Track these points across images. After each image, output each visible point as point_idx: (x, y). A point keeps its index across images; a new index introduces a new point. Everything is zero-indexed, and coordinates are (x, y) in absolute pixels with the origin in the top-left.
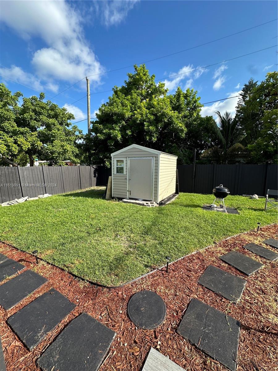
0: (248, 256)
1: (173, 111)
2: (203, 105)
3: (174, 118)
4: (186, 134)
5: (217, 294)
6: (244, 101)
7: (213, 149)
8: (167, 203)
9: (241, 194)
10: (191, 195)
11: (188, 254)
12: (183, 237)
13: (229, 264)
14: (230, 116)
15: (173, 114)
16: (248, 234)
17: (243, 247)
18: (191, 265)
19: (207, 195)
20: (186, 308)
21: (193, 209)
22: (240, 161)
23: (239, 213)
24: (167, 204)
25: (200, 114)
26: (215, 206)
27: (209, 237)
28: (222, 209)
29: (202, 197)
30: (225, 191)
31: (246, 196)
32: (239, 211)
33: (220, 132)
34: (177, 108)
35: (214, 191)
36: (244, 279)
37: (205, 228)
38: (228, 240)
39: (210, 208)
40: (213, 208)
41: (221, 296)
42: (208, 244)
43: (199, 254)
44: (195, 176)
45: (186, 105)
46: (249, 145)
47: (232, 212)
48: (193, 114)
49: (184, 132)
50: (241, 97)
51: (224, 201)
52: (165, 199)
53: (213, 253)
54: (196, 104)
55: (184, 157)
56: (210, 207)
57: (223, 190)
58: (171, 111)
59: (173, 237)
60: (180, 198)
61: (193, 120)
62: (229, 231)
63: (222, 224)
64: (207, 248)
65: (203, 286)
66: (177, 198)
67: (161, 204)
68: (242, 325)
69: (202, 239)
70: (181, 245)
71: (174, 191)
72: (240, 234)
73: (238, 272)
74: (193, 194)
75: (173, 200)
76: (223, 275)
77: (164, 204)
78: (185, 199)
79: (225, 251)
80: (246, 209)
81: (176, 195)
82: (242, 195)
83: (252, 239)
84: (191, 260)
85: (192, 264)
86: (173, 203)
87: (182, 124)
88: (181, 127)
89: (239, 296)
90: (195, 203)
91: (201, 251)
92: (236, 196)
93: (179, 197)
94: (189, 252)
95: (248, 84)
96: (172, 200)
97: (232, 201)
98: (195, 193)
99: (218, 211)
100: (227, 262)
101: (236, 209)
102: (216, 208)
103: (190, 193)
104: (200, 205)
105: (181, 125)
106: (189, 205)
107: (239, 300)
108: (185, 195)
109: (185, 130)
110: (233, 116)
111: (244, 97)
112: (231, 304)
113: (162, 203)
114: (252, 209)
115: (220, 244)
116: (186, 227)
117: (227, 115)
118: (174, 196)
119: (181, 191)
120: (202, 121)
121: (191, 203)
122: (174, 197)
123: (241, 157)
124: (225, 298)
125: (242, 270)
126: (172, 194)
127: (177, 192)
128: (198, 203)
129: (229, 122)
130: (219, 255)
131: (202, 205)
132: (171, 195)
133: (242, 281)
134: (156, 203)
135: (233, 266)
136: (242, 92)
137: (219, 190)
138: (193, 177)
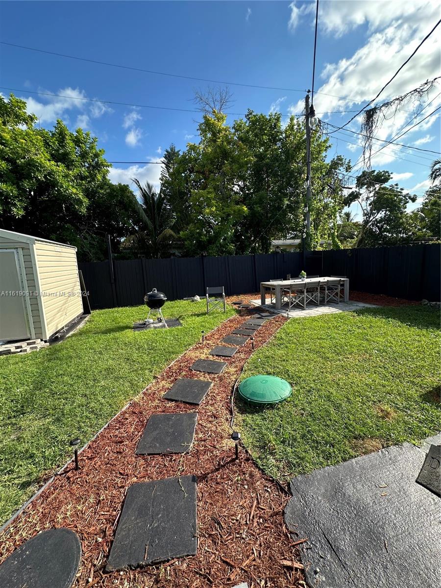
0: (196, 379)
1: (53, 162)
2: (111, 165)
3: (59, 176)
4: (87, 208)
5: (164, 455)
6: (168, 172)
7: (136, 236)
8: (67, 336)
9: (181, 298)
10: (113, 312)
11: (115, 415)
12: (104, 388)
13: (176, 401)
14: (153, 190)
15: (54, 168)
16: (193, 349)
17: (189, 369)
18: (122, 430)
19: (138, 306)
20: (120, 512)
21: (117, 334)
22: (175, 253)
23: (181, 324)
24: (69, 337)
25: (108, 178)
26: (152, 321)
27: (147, 371)
28: (161, 324)
29: (131, 311)
30: (160, 297)
31: (187, 300)
32: (181, 322)
33: (143, 212)
34: (61, 157)
35: (146, 299)
36: (195, 412)
37: (140, 360)
38: (172, 366)
39: (144, 326)
40: (149, 324)
41: (170, 453)
42: (145, 383)
43: (134, 405)
44: (115, 280)
45: (80, 156)
46: (181, 233)
47: (173, 326)
48: (95, 176)
49: (84, 204)
50: (164, 166)
51: (160, 312)
52: (63, 328)
53: (154, 394)
54: (98, 160)
55: (91, 249)
56: (145, 324)
57: (158, 296)
58: (49, 160)
59: (86, 396)
60: (93, 321)
61: (98, 186)
62: (173, 353)
63: (162, 346)
64: (145, 390)
65: (143, 455)
66: (88, 321)
67: (54, 339)
68: (198, 477)
69: (137, 379)
70: (102, 404)
71: (81, 310)
72: (186, 352)
73: (188, 406)
74: (116, 309)
75: (81, 326)
76: (170, 421)
77: (62, 338)
78: (104, 321)
79: (170, 384)
80: (189, 316)
81: (85, 317)
82: (183, 299)
83: (198, 354)
84: (121, 423)
85: (124, 428)
86: (81, 333)
87: (77, 189)
88: (76, 194)
89: (192, 439)
90: (121, 324)
91: (136, 399)
92: (176, 301)
93: (92, 319)
94: (117, 411)
95: (170, 151)
96: (78, 327)
97: (172, 310)
98: (119, 307)
99: (155, 328)
100: (173, 398)
101: (178, 320)
102: (153, 323)
103: (110, 308)
104: (129, 325)
105: (74, 191)
106: (110, 329)
107: (192, 445)
108: (103, 314)
109: (86, 201)
110: (157, 190)
111: (167, 167)
112: (184, 457)
113: (57, 337)
114: (195, 315)
115: (162, 376)
116: (107, 369)
117: (149, 187)
118: (81, 318)
119: (94, 308)
120: (114, 190)
121: (114, 325)
122: (82, 321)
123: (174, 248)
124: (175, 453)
125: (191, 402)
126: (78, 317)
127: (86, 311)
128: (126, 322)
129: (153, 199)
130: (163, 393)
131: (133, 324)
132: (75, 318)
133: (192, 416)
134: (42, 340)
135: (181, 401)
136: (164, 159)
137: (153, 296)
138: (113, 281)
